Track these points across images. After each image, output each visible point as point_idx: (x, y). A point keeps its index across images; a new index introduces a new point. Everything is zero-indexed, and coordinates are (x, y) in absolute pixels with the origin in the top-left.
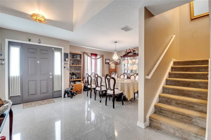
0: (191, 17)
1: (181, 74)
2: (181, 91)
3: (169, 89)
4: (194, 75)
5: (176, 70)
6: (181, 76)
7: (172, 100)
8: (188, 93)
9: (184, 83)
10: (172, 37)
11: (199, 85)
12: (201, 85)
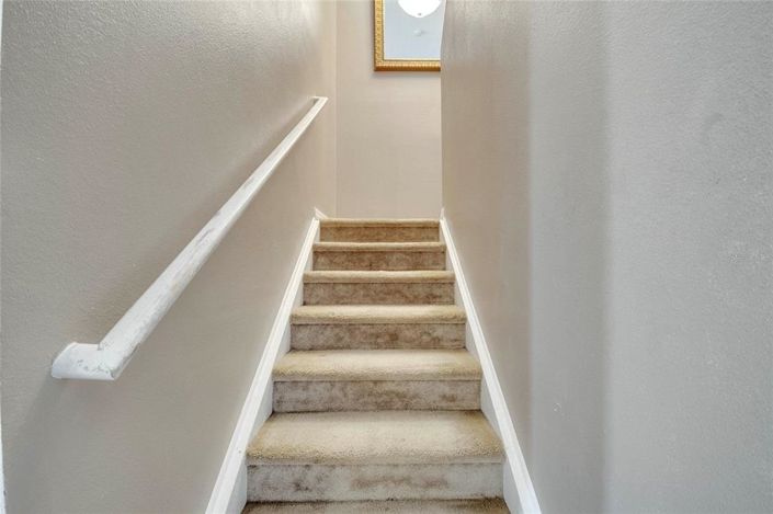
0: (375, 59)
1: (355, 283)
2: (371, 385)
3: (309, 383)
4: (406, 288)
5: (331, 261)
6: (355, 290)
7: (333, 467)
8: (402, 389)
9: (373, 331)
10: (315, 101)
11: (435, 335)
12: (439, 332)
